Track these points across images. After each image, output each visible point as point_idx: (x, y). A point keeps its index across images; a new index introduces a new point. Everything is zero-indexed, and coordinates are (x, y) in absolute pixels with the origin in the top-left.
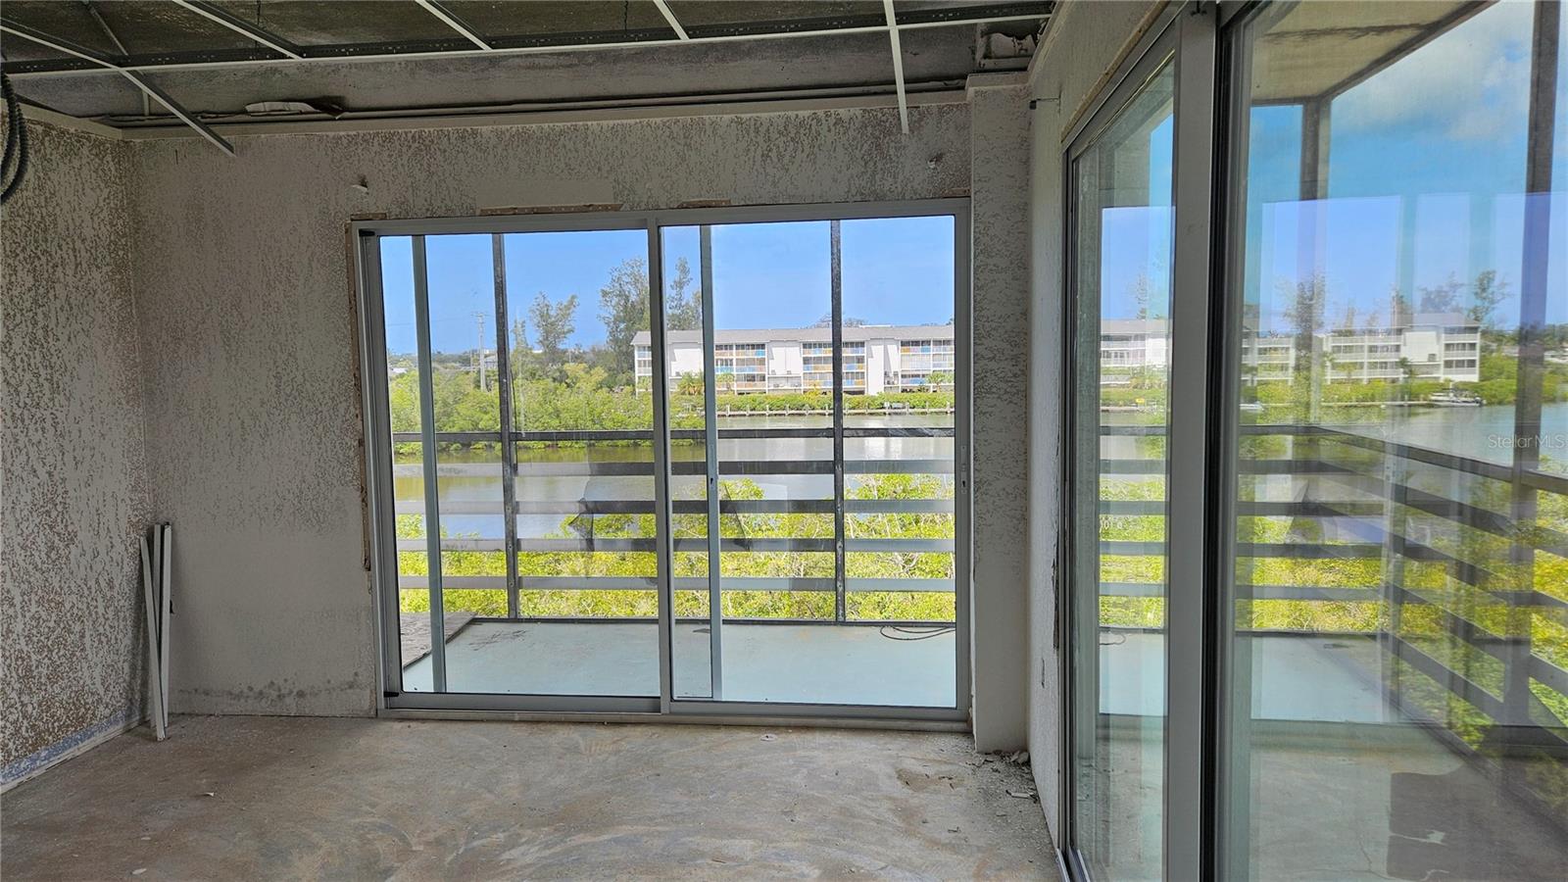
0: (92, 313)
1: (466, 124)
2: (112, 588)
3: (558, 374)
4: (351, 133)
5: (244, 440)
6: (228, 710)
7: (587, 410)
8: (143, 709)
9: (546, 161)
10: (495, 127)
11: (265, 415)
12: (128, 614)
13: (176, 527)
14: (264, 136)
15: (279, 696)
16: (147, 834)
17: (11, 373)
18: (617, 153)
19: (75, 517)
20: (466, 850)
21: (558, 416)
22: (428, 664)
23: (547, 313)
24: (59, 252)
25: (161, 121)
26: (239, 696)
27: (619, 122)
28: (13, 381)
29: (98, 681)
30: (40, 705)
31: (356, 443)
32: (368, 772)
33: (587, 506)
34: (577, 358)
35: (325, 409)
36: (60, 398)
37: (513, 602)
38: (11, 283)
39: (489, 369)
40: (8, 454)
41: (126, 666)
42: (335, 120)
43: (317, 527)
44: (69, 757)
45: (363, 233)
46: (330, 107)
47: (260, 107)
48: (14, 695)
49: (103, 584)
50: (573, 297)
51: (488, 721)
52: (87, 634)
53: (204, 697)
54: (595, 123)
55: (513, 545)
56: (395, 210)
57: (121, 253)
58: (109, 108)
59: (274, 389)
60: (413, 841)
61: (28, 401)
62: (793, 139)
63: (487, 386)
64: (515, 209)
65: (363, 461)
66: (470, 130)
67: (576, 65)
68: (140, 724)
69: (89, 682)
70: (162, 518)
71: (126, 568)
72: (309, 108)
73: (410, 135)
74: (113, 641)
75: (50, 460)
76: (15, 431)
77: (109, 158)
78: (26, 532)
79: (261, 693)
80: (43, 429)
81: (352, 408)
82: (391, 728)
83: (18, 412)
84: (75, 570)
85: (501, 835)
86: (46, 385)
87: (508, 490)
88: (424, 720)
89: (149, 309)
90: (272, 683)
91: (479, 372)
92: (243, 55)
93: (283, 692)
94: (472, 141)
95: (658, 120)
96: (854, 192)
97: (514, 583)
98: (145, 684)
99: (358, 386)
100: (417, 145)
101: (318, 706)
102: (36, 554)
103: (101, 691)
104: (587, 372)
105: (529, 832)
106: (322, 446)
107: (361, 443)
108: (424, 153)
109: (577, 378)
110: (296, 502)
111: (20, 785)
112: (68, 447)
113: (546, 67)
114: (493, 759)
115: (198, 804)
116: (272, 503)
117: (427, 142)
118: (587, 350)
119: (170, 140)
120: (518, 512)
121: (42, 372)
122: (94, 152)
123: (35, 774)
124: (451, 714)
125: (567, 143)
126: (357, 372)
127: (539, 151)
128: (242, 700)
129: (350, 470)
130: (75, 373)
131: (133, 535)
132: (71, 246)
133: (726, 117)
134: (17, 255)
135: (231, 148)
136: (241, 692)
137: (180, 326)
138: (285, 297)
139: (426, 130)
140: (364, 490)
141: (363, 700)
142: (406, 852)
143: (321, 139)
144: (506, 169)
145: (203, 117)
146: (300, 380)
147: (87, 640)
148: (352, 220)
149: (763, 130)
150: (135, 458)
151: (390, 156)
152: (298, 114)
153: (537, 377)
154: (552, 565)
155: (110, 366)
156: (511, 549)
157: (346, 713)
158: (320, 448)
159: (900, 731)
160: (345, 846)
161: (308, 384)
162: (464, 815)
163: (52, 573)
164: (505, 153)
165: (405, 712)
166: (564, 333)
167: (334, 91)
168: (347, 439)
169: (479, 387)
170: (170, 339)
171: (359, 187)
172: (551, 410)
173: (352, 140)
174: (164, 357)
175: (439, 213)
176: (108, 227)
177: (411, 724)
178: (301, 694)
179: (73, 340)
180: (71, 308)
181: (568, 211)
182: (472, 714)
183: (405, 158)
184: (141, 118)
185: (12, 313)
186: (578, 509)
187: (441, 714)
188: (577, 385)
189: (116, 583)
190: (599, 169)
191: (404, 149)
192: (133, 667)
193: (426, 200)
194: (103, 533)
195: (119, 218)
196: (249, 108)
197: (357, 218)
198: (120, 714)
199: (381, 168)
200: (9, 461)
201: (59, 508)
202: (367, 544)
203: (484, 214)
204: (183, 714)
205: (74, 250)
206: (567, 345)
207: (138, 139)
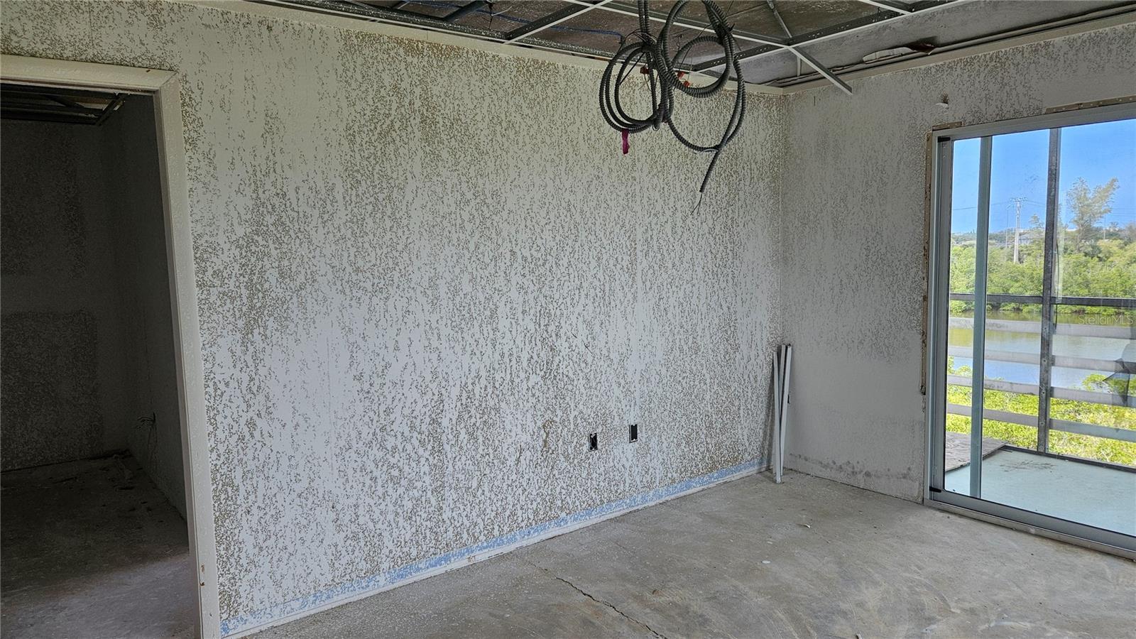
0: (757, 209)
1: (1041, 39)
2: (756, 381)
3: (1090, 249)
4: (938, 64)
5: (841, 293)
6: (819, 474)
7: (1119, 281)
8: (769, 461)
10: (1067, 37)
11: (856, 276)
12: (764, 399)
13: (795, 348)
14: (873, 76)
15: (853, 472)
16: (771, 540)
17: (713, 246)
19: (740, 335)
20: (996, 626)
21: (1087, 286)
22: (967, 472)
23: (1085, 196)
24: (743, 171)
25: (809, 77)
26: (826, 466)
28: (714, 251)
29: (746, 438)
30: (715, 446)
31: (921, 299)
32: (916, 542)
33: (1124, 366)
34: (1111, 235)
35: (900, 272)
36: (737, 262)
37: (1043, 438)
38: (717, 192)
39: (1023, 245)
40: (709, 295)
41: (761, 431)
42: (927, 55)
43: (888, 359)
44: (729, 480)
45: (941, 139)
46: (923, 46)
47: (873, 56)
48: (703, 436)
49: (752, 378)
50: (1114, 180)
51: (1017, 530)
52: (742, 408)
53: (804, 461)
55: (1046, 393)
56: (969, 118)
57: (776, 169)
58: (776, 75)
59: (864, 257)
60: (952, 604)
61: (721, 263)
63: (1019, 259)
65: (926, 313)
66: (1042, 44)
68: (767, 471)
69: (741, 437)
70: (787, 341)
71: (765, 371)
72: (909, 50)
73: (988, 56)
74: (755, 415)
75: (729, 299)
76: (713, 281)
77: (774, 108)
78: (715, 342)
79: (841, 467)
80: (727, 280)
81: (920, 273)
82: (934, 514)
83: (715, 269)
84: (738, 367)
85: (1028, 625)
86: (731, 254)
87: (1046, 344)
88: (961, 516)
89: (789, 204)
90: (849, 462)
91: (1013, 247)
92: (868, 20)
93: (856, 469)
94: (1044, 52)
97: (1045, 424)
98: (770, 445)
99: (927, 256)
100: (993, 63)
101: (881, 485)
102: (719, 355)
103: (747, 444)
104: (1121, 248)
105: (1055, 630)
106: (896, 300)
107: (925, 298)
108: (999, 69)
109: (1109, 252)
110: (873, 339)
111: (703, 490)
112: (739, 292)
114: (1021, 562)
115: (800, 530)
116: (857, 338)
117: (1003, 60)
118: (1123, 227)
119: (811, 90)
120: (1053, 364)
121: (729, 246)
122: (766, 106)
123: (711, 485)
124: (984, 517)
126: (926, 245)
128: (828, 470)
129: (915, 318)
130: (746, 247)
131: (769, 350)
132: (749, 167)
134: (721, 175)
135: (850, 89)
136: (828, 464)
137: (807, 215)
138: (878, 191)
139: (1003, 50)
140: (924, 334)
141: (914, 489)
142: (946, 611)
143: (915, 72)
145: (834, 71)
146: (883, 251)
147: (741, 412)
148: (933, 130)
150: (774, 301)
151: (969, 76)
152: (899, 56)
153: (1069, 252)
154: (1072, 414)
155: (765, 242)
156: (1044, 395)
157: (899, 495)
158: (893, 301)
160: (899, 590)
161: (889, 255)
162: (995, 598)
163: (726, 368)
165: (946, 506)
166: (1100, 213)
167: (928, 34)
168: (914, 296)
169: (1012, 260)
170: (800, 224)
171: (941, 104)
172: (1080, 280)
173: (939, 69)
174: (796, 236)
175: (1007, 116)
176: (770, 153)
177: (950, 516)
178: (868, 474)
179: (746, 226)
180: (746, 206)
182: (1002, 521)
183: (982, 75)
184: (796, 78)
185: (716, 210)
186: (1114, 368)
187: (975, 515)
188: (1111, 259)
189: (759, 379)
191: (982, 69)
192: (765, 432)
193: (997, 108)
194: (753, 347)
195: (777, 146)
196: (865, 59)
197: (937, 128)
198: (756, 461)
199: (960, 86)
200: (709, 299)
201: (732, 329)
202: (924, 375)
203: (1050, 111)
204: (791, 470)
205: (751, 169)
206: (1103, 224)
207: (791, 92)
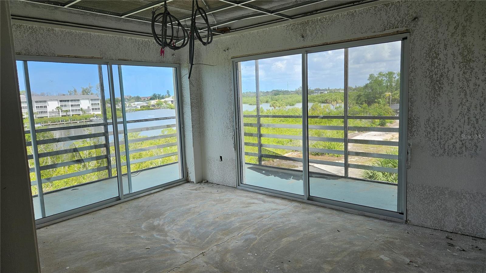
1: (50, 26)
9: (78, 42)
18: (100, 43)
27: (100, 34)
54: (93, 33)
56: (24, 52)
62: (144, 46)
64: (69, 55)
66: (51, 29)
67: (84, 15)
73: (28, 27)
94: (52, 32)
95: (111, 35)
96: (158, 60)
100: (31, 30)
108: (34, 34)
113: (74, 13)
117: (35, 30)
125: (85, 37)
127: (76, 39)
133: (129, 37)
139: (34, 26)
144: (65, 43)
149: (137, 42)
159: (176, 186)
164: (64, 38)
175: (42, 54)
181: (86, 58)
183: (26, 34)
190: (95, 47)
191: (26, 31)
193: (36, 50)
203: (58, 56)
